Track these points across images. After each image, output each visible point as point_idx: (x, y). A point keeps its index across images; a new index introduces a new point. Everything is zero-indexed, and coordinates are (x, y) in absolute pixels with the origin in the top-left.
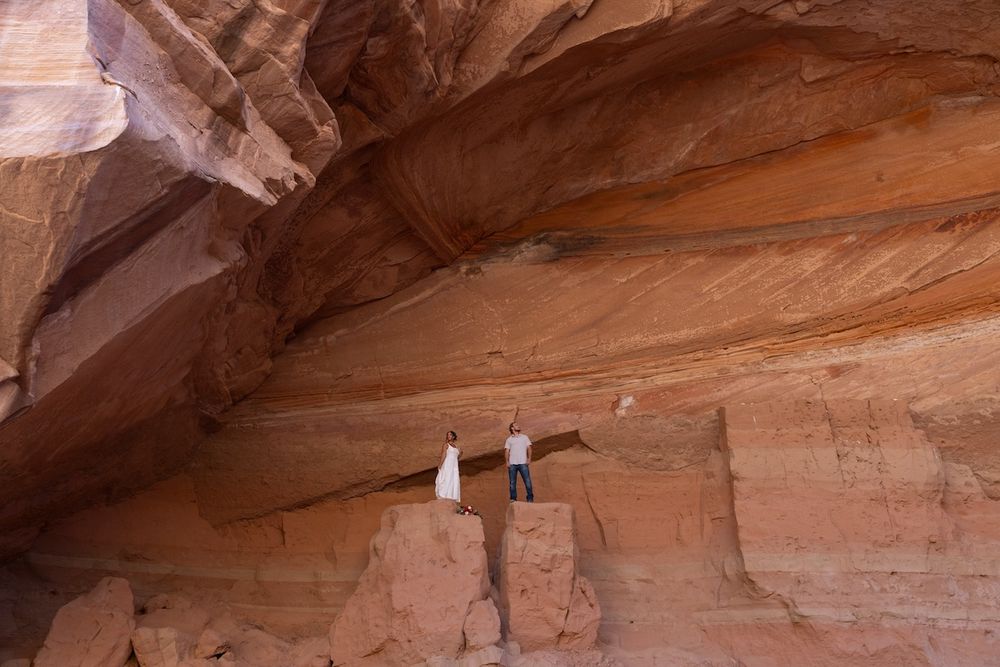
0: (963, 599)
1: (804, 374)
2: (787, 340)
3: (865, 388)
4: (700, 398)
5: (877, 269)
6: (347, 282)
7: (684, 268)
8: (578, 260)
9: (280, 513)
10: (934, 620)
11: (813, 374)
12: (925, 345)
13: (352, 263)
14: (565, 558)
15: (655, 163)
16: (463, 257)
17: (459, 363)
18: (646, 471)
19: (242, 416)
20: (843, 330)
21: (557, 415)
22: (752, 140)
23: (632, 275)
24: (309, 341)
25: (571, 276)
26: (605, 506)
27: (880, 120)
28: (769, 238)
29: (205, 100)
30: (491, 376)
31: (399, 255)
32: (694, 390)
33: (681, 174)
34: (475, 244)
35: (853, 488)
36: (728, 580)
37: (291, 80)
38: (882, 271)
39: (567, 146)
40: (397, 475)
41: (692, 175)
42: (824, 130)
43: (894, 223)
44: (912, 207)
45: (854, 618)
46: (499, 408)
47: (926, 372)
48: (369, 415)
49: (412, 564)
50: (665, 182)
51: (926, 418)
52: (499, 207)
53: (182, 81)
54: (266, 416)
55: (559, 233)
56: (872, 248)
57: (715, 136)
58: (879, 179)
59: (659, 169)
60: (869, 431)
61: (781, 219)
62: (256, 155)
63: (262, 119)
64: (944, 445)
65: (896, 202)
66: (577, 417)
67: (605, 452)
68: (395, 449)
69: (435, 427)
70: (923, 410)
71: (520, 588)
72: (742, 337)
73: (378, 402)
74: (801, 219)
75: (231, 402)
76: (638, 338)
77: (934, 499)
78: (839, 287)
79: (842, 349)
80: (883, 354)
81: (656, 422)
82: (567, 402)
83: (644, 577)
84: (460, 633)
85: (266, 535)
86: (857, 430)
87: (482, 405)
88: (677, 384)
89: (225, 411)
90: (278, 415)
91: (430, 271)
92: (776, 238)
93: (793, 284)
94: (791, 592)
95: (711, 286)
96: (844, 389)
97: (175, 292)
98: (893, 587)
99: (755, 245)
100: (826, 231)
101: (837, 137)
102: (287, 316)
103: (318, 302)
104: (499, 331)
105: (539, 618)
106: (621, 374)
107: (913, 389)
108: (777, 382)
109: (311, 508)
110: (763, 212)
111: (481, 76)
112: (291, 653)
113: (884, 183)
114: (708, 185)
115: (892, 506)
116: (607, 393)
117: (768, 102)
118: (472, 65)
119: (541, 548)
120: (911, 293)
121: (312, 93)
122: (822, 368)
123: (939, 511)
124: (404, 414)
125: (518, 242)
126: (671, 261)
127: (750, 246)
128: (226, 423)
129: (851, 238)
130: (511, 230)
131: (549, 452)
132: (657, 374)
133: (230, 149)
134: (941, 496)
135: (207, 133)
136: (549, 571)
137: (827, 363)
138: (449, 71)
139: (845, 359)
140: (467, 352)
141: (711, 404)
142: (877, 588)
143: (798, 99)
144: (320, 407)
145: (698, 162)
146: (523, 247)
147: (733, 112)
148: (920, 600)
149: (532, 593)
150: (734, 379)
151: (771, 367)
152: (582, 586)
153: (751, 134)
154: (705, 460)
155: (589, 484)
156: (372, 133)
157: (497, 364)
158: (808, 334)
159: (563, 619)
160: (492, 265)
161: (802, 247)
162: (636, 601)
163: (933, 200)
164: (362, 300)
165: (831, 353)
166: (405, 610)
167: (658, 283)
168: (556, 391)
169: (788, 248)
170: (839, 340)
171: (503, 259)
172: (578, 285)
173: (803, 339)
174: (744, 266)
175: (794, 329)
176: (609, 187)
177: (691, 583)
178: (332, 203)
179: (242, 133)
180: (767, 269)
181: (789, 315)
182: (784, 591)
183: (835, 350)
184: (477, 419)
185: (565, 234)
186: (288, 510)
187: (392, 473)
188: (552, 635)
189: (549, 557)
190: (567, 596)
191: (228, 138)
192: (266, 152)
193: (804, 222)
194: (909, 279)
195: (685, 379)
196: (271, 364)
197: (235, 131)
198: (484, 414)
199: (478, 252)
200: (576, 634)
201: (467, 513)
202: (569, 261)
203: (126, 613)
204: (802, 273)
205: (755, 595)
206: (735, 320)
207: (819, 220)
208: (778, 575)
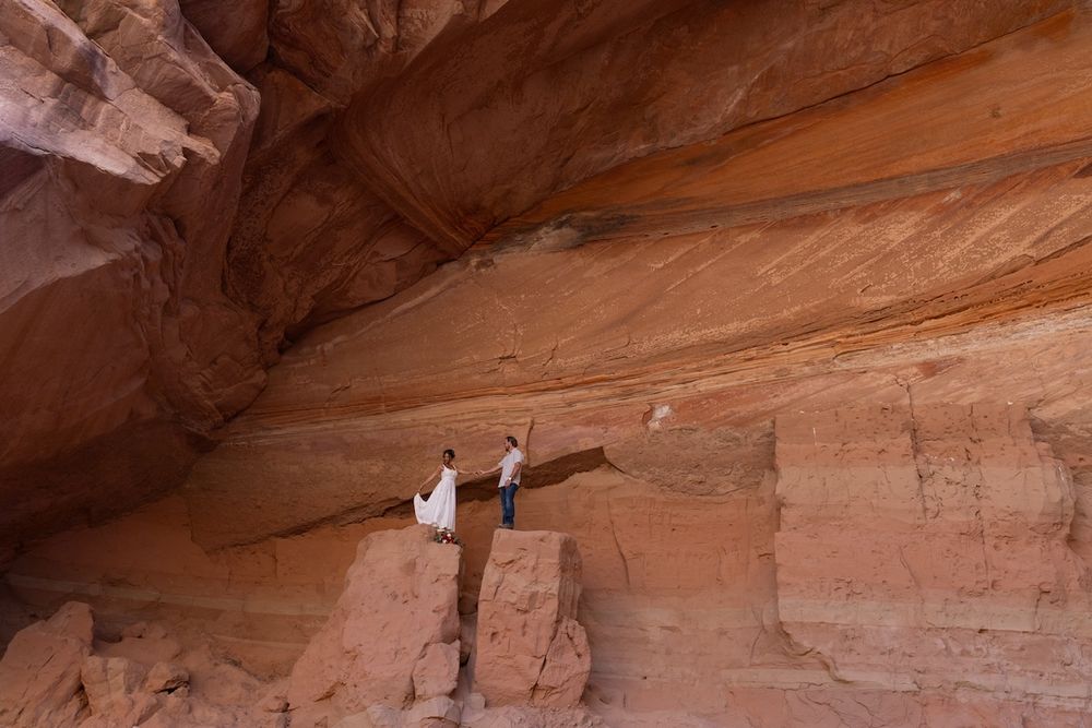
0: (1085, 670)
1: (887, 373)
2: (867, 330)
3: (970, 390)
4: (751, 407)
5: (989, 234)
6: (335, 282)
7: (734, 247)
8: (605, 244)
9: (273, 539)
10: (1035, 696)
11: (899, 373)
12: (1058, 330)
13: (336, 259)
14: (547, 597)
15: (695, 118)
16: (474, 248)
17: (466, 371)
18: (684, 496)
19: (237, 433)
20: (943, 315)
21: (577, 429)
22: (819, 81)
23: (671, 259)
24: (306, 350)
25: (596, 264)
26: (631, 537)
27: (997, 37)
28: (843, 202)
29: (47, 65)
30: (503, 385)
31: (393, 248)
32: (744, 396)
33: (733, 131)
34: (487, 232)
35: (938, 519)
36: (766, 632)
37: (160, 38)
38: (996, 236)
39: (577, 106)
40: (397, 498)
41: (746, 132)
42: (918, 58)
43: (1015, 171)
44: (1041, 148)
45: (914, 688)
46: (511, 422)
47: (1058, 367)
48: (368, 431)
49: (370, 598)
50: (713, 143)
51: (1057, 428)
52: (507, 187)
53: (11, 42)
54: (261, 433)
55: (584, 214)
56: (981, 206)
57: (769, 80)
58: (995, 115)
59: (703, 128)
60: (970, 446)
61: (859, 178)
62: (123, 126)
63: (138, 86)
64: (1083, 463)
65: (1018, 143)
66: (602, 431)
67: (635, 473)
68: (395, 469)
69: (439, 444)
70: (1052, 417)
71: (491, 630)
72: (806, 329)
73: (379, 417)
74: (887, 175)
75: (221, 418)
76: (677, 334)
77: (1054, 534)
78: (937, 260)
79: (941, 340)
80: (996, 344)
81: (697, 436)
82: (591, 414)
83: (669, 624)
84: (408, 679)
85: (259, 563)
86: (951, 443)
87: (492, 418)
88: (723, 390)
89: (216, 428)
90: (275, 432)
91: (434, 266)
92: (853, 202)
93: (875, 259)
94: (833, 650)
95: (768, 267)
96: (940, 392)
97: (37, 284)
98: (980, 649)
99: (826, 212)
100: (920, 189)
101: (937, 64)
102: (270, 322)
103: (306, 304)
104: (513, 332)
105: (511, 666)
106: (657, 378)
107: (1040, 389)
108: (850, 385)
109: (307, 535)
110: (837, 171)
111: (432, 24)
112: (257, 692)
113: (1000, 120)
114: (768, 141)
115: (990, 541)
116: (639, 402)
117: (835, 28)
118: (419, 10)
119: (518, 584)
120: (1038, 263)
121: (205, 54)
122: (913, 365)
123: (1060, 550)
124: (406, 430)
125: (535, 228)
126: (718, 239)
127: (818, 215)
128: (220, 441)
129: (954, 195)
130: (528, 213)
131: (572, 472)
132: (701, 378)
133: (84, 120)
134: (1066, 530)
135: (51, 102)
136: (526, 612)
137: (920, 359)
138: (388, 19)
139: (944, 352)
140: (475, 357)
141: (766, 413)
142: (956, 650)
143: (876, 18)
144: (318, 423)
145: (752, 114)
146: (541, 232)
147: (789, 45)
148: (1018, 668)
149: (504, 637)
150: (795, 382)
151: (845, 366)
152: (570, 630)
153: (818, 72)
154: (758, 483)
155: (614, 511)
156: (314, 103)
157: (510, 371)
158: (893, 323)
159: (538, 669)
160: (505, 255)
161: (886, 211)
162: (654, 652)
163: (1070, 136)
164: (361, 303)
165: (926, 344)
166: (354, 650)
167: (703, 266)
168: (579, 401)
169: (867, 213)
170: (936, 328)
171: (517, 249)
172: (605, 274)
173: (889, 328)
174: (812, 239)
175: (876, 317)
176: (644, 154)
177: (725, 633)
178: (296, 190)
179: (101, 103)
180: (841, 242)
181: (868, 299)
182: (825, 649)
183: (930, 342)
184: (484, 435)
185: (592, 214)
186: (284, 536)
187: (392, 496)
188: (525, 688)
189: (527, 595)
190: (544, 643)
191: (81, 108)
192: (136, 122)
193: (891, 179)
194: (1034, 244)
195: (735, 383)
196: (264, 376)
197: (91, 100)
198: (494, 429)
199: (491, 242)
200: (553, 688)
201: (445, 541)
202: (596, 246)
203: (82, 640)
204: (888, 244)
205: (789, 651)
206: (797, 308)
207: (912, 175)
208: (822, 627)
